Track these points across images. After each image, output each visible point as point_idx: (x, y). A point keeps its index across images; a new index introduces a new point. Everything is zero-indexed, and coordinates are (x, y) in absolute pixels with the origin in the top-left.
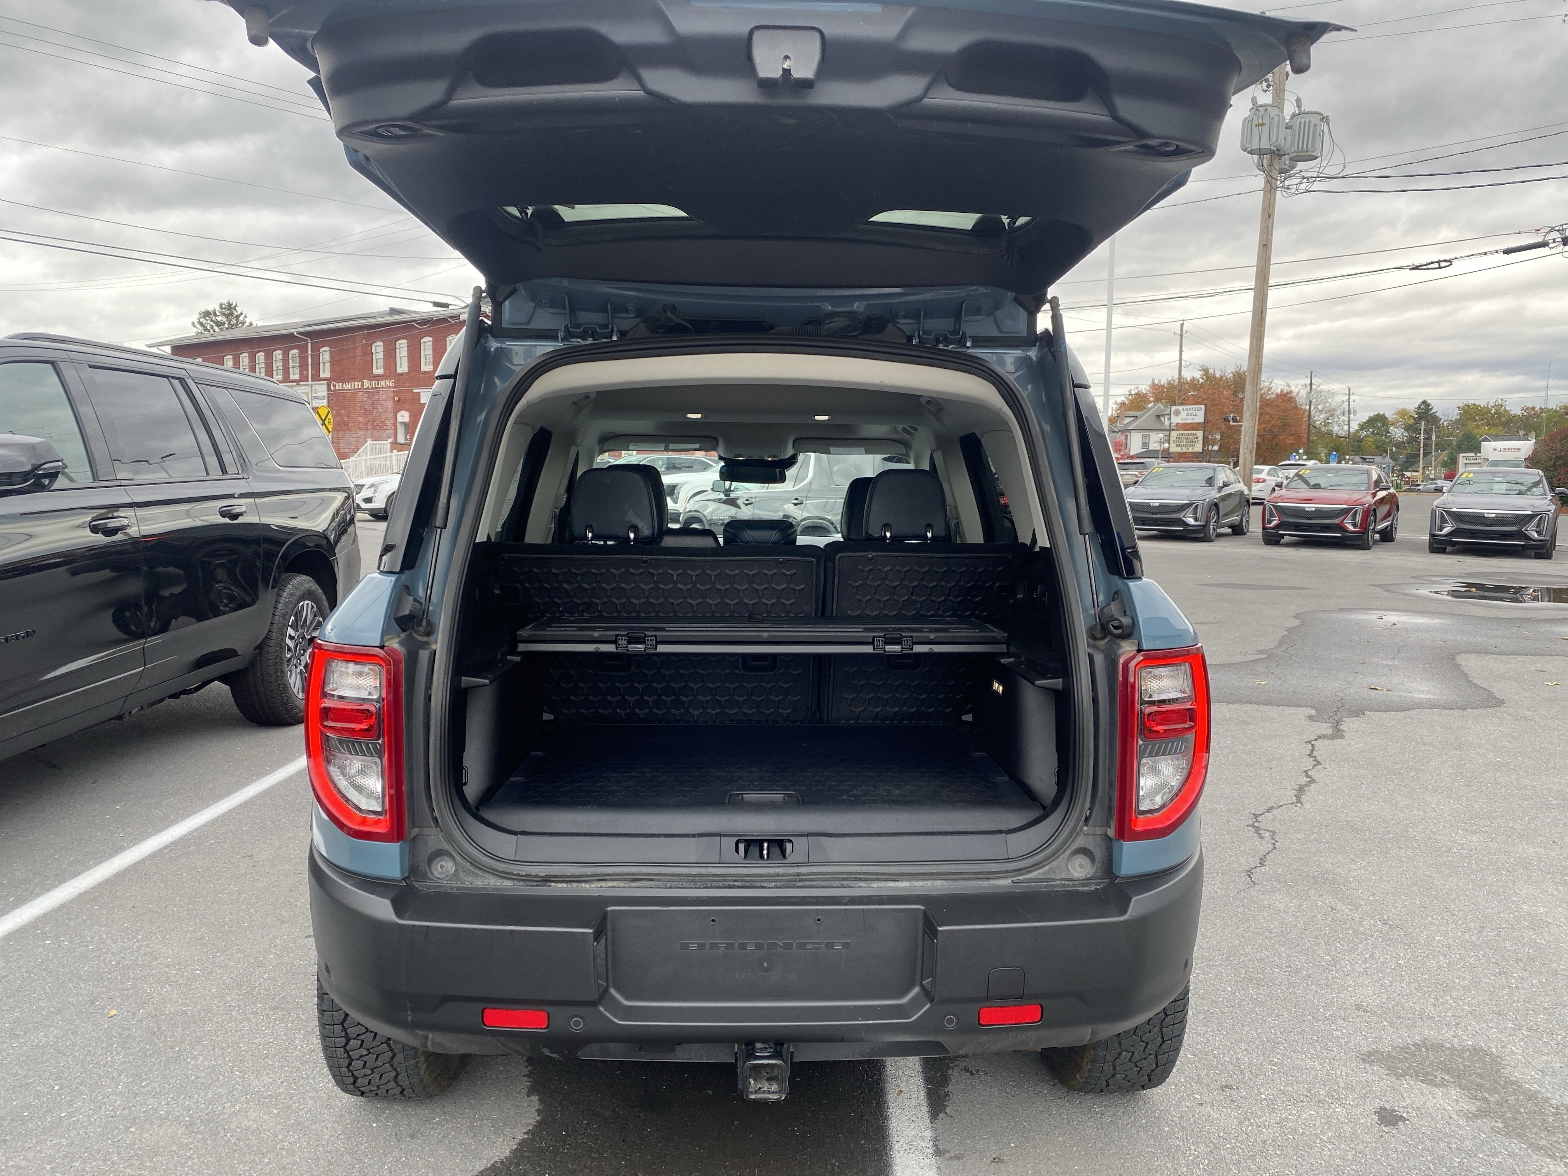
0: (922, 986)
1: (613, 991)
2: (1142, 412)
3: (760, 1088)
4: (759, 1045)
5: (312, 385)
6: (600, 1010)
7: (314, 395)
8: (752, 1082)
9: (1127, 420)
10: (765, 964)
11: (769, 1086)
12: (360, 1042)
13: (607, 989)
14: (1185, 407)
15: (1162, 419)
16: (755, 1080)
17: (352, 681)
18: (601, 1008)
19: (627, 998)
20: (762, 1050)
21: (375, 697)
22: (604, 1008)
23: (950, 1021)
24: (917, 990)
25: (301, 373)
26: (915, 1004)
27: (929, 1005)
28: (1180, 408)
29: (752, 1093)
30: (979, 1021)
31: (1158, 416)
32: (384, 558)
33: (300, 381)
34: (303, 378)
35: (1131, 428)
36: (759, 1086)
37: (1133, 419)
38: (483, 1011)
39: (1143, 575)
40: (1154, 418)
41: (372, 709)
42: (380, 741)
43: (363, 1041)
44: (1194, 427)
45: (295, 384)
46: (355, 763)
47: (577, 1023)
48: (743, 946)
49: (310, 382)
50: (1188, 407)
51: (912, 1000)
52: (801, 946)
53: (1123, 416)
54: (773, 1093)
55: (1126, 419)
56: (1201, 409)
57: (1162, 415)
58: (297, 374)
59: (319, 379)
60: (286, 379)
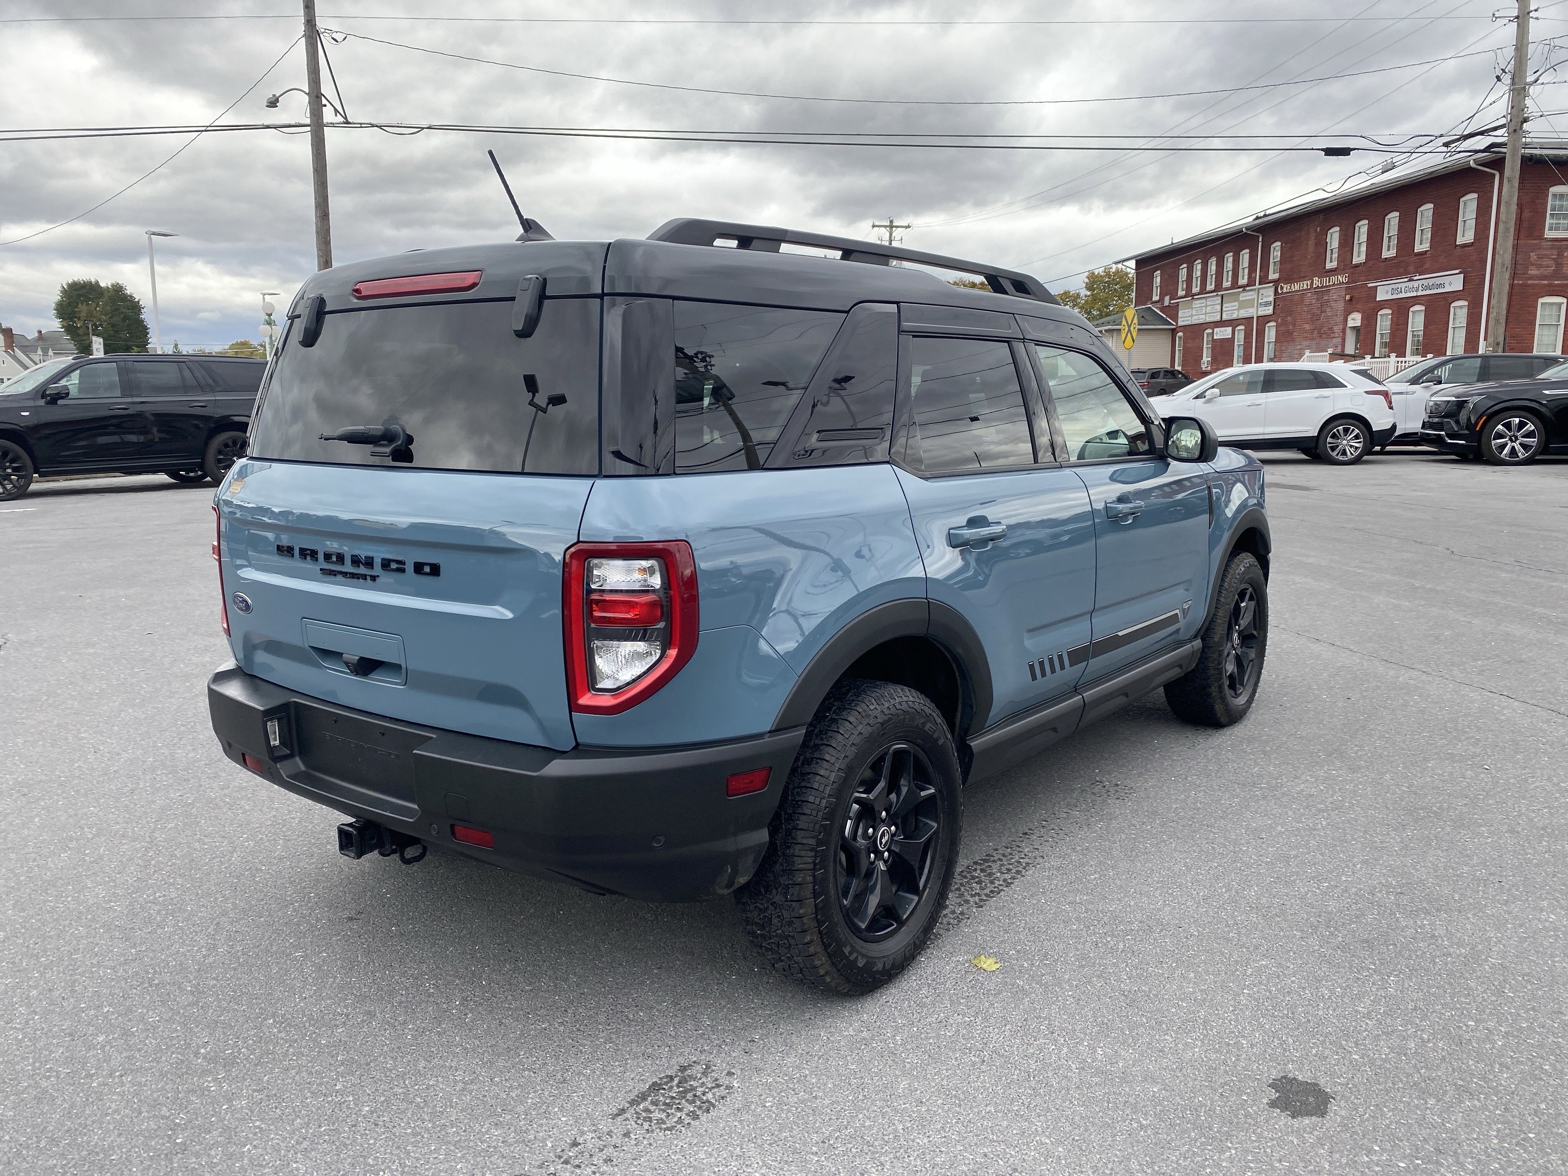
1: (298, 760)
5: (1259, 290)
6: (277, 768)
7: (1260, 301)
10: (360, 760)
13: (291, 756)
18: (278, 766)
22: (281, 766)
23: (435, 829)
25: (1249, 277)
27: (421, 812)
33: (1247, 286)
34: (1251, 283)
45: (1242, 289)
48: (349, 743)
49: (1257, 286)
52: (376, 751)
58: (1246, 277)
59: (1267, 281)
60: (1235, 285)
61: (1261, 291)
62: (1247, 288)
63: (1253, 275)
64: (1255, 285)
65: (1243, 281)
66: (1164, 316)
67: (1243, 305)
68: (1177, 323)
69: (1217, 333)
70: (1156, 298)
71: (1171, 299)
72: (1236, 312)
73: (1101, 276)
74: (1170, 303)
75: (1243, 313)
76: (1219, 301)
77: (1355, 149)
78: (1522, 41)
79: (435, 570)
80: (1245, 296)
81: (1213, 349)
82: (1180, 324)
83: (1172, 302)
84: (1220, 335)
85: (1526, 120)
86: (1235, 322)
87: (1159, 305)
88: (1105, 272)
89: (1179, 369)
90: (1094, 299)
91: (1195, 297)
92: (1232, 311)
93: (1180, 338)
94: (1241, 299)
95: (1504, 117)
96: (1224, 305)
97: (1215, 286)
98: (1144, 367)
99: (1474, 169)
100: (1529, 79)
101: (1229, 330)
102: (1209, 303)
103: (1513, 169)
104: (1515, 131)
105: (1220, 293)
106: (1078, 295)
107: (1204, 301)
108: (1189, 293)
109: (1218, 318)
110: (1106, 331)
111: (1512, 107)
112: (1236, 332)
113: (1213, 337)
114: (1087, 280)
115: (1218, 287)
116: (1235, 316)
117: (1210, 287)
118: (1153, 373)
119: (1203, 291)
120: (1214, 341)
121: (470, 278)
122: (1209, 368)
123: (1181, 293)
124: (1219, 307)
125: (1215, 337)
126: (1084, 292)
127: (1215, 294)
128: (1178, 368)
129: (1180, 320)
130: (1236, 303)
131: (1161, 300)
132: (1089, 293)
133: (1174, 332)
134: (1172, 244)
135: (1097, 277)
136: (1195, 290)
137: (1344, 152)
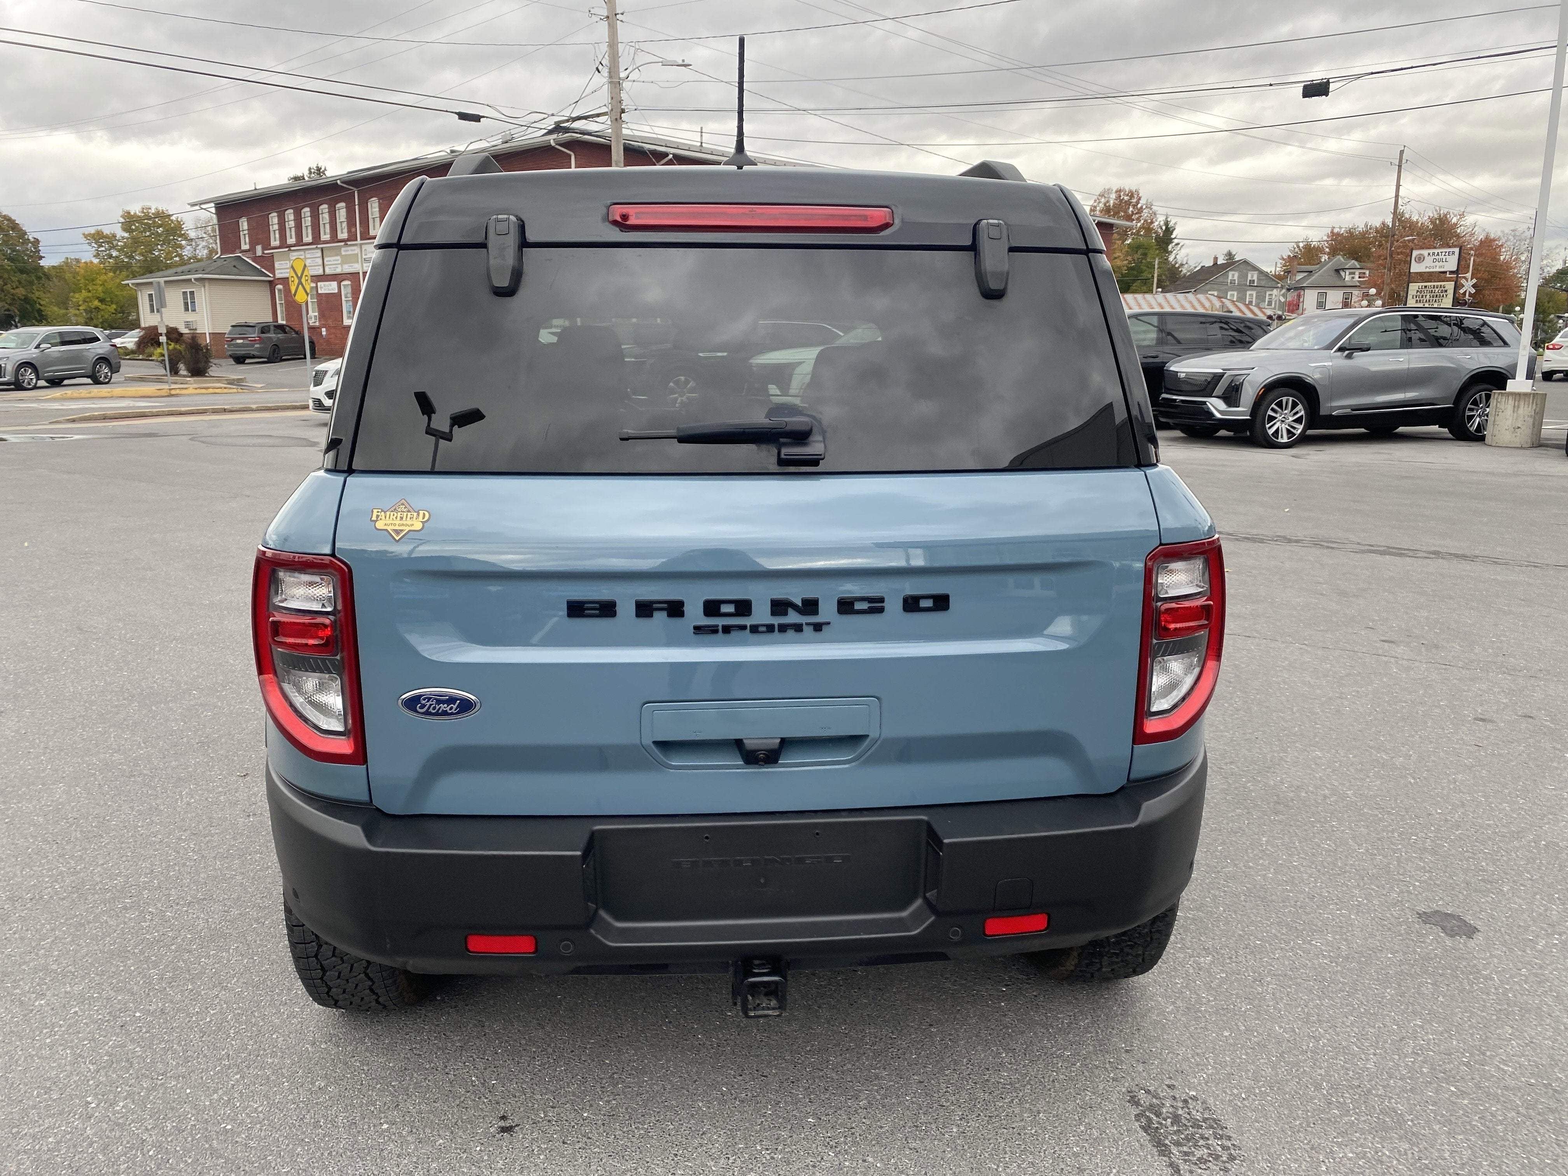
0: (926, 899)
1: (603, 913)
2: (1318, 266)
3: (759, 1005)
4: (757, 962)
5: (361, 245)
6: (591, 933)
7: (364, 257)
8: (750, 998)
9: (1299, 276)
10: (762, 881)
11: (768, 1002)
12: (337, 974)
13: (596, 911)
14: (1431, 251)
15: (1342, 273)
16: (753, 996)
17: (301, 591)
18: (592, 931)
19: (618, 918)
20: (760, 966)
21: (329, 609)
22: (595, 930)
23: (955, 933)
24: (919, 902)
25: (349, 231)
26: (916, 917)
27: (933, 918)
28: (1425, 252)
29: (751, 1010)
30: (984, 931)
31: (1337, 271)
32: (326, 456)
33: (348, 240)
34: (352, 237)
35: (1305, 285)
36: (758, 1002)
37: (1306, 274)
38: (466, 938)
39: (1157, 461)
40: (1333, 273)
41: (327, 622)
42: (338, 657)
43: (340, 973)
44: (1440, 276)
45: (343, 244)
46: (310, 682)
47: (567, 947)
48: (739, 863)
49: (359, 241)
50: (1436, 251)
51: (912, 915)
52: (801, 861)
53: (1295, 271)
54: (773, 1009)
55: (1298, 274)
56: (1453, 253)
57: (1343, 269)
58: (345, 230)
59: (368, 237)
60: (334, 238)
61: (364, 247)
62: (349, 243)
63: (353, 230)
64: (356, 240)
65: (343, 235)
66: (259, 267)
67: (346, 260)
68: (274, 275)
69: (321, 288)
70: (245, 247)
71: (264, 249)
72: (339, 266)
73: (139, 217)
74: (263, 253)
75: (348, 269)
76: (320, 254)
77: (483, 117)
78: (613, 40)
79: (941, 602)
80: (345, 251)
81: (319, 303)
82: (278, 276)
83: (266, 252)
84: (325, 290)
85: (623, 111)
86: (340, 276)
87: (248, 254)
88: (143, 212)
89: (284, 322)
90: (136, 242)
91: (292, 248)
92: (334, 265)
93: (280, 290)
94: (343, 253)
95: (605, 105)
96: (326, 259)
97: (313, 238)
98: (252, 321)
99: (553, 147)
100: (623, 75)
101: (334, 284)
102: (308, 256)
103: (618, 155)
104: (616, 119)
105: (319, 246)
106: (114, 236)
107: (302, 253)
108: (283, 244)
109: (321, 272)
110: (195, 279)
111: (612, 98)
112: (342, 287)
113: (317, 291)
114: (122, 220)
115: (317, 239)
116: (339, 270)
117: (308, 238)
118: (263, 327)
119: (300, 242)
120: (319, 295)
121: (878, 216)
122: (317, 324)
123: (275, 242)
124: (320, 261)
125: (320, 292)
126: (120, 233)
127: (314, 246)
128: (281, 321)
129: (277, 272)
130: (339, 258)
131: (252, 249)
132: (126, 235)
133: (272, 284)
134: (256, 189)
135: (133, 217)
136: (291, 240)
137: (476, 118)
